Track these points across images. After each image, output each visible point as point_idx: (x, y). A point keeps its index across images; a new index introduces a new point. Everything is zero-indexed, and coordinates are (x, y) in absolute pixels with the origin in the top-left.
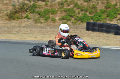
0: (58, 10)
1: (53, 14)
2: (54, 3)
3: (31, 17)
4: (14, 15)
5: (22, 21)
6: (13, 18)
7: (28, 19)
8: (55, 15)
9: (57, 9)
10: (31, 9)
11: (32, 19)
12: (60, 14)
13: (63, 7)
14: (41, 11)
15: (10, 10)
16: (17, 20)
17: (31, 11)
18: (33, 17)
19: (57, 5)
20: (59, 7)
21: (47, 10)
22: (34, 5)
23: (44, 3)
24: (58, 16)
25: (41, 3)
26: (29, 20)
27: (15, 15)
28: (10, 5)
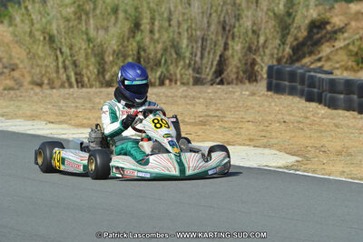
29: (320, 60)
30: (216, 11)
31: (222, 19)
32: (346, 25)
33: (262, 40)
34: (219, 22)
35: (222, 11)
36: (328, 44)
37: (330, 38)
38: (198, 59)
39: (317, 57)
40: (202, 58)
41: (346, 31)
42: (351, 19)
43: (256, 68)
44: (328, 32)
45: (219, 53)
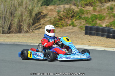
0: (107, 16)
1: (101, 20)
2: (103, 8)
3: (76, 24)
4: (57, 22)
5: (66, 29)
6: (56, 26)
7: (73, 26)
8: (103, 21)
9: (105, 14)
10: (77, 15)
11: (77, 27)
12: (108, 19)
13: (113, 12)
14: (88, 17)
15: (53, 17)
16: (61, 28)
17: (77, 18)
18: (79, 25)
19: (106, 10)
20: (108, 12)
21: (94, 16)
22: (81, 11)
23: (92, 8)
24: (106, 22)
25: (89, 8)
26: (74, 28)
27: (59, 22)
28: (55, 11)
29: (40, 25)
30: (9, 8)
31: (11, 11)
32: (47, 13)
33: (24, 18)
34: (9, 12)
35: (10, 8)
36: (42, 19)
37: (43, 18)
38: (3, 24)
39: (39, 24)
40: (4, 24)
41: (48, 15)
42: (49, 11)
43: (22, 27)
44: (42, 16)
45: (10, 22)
